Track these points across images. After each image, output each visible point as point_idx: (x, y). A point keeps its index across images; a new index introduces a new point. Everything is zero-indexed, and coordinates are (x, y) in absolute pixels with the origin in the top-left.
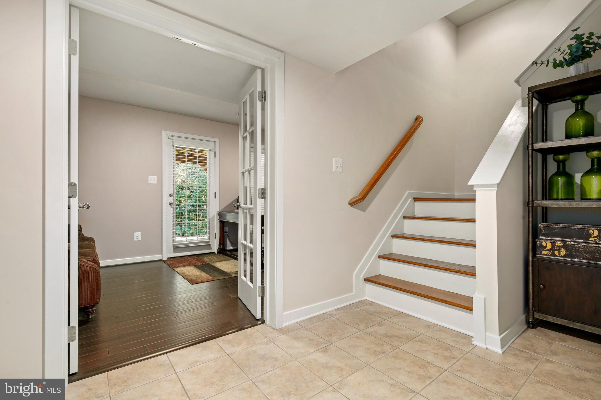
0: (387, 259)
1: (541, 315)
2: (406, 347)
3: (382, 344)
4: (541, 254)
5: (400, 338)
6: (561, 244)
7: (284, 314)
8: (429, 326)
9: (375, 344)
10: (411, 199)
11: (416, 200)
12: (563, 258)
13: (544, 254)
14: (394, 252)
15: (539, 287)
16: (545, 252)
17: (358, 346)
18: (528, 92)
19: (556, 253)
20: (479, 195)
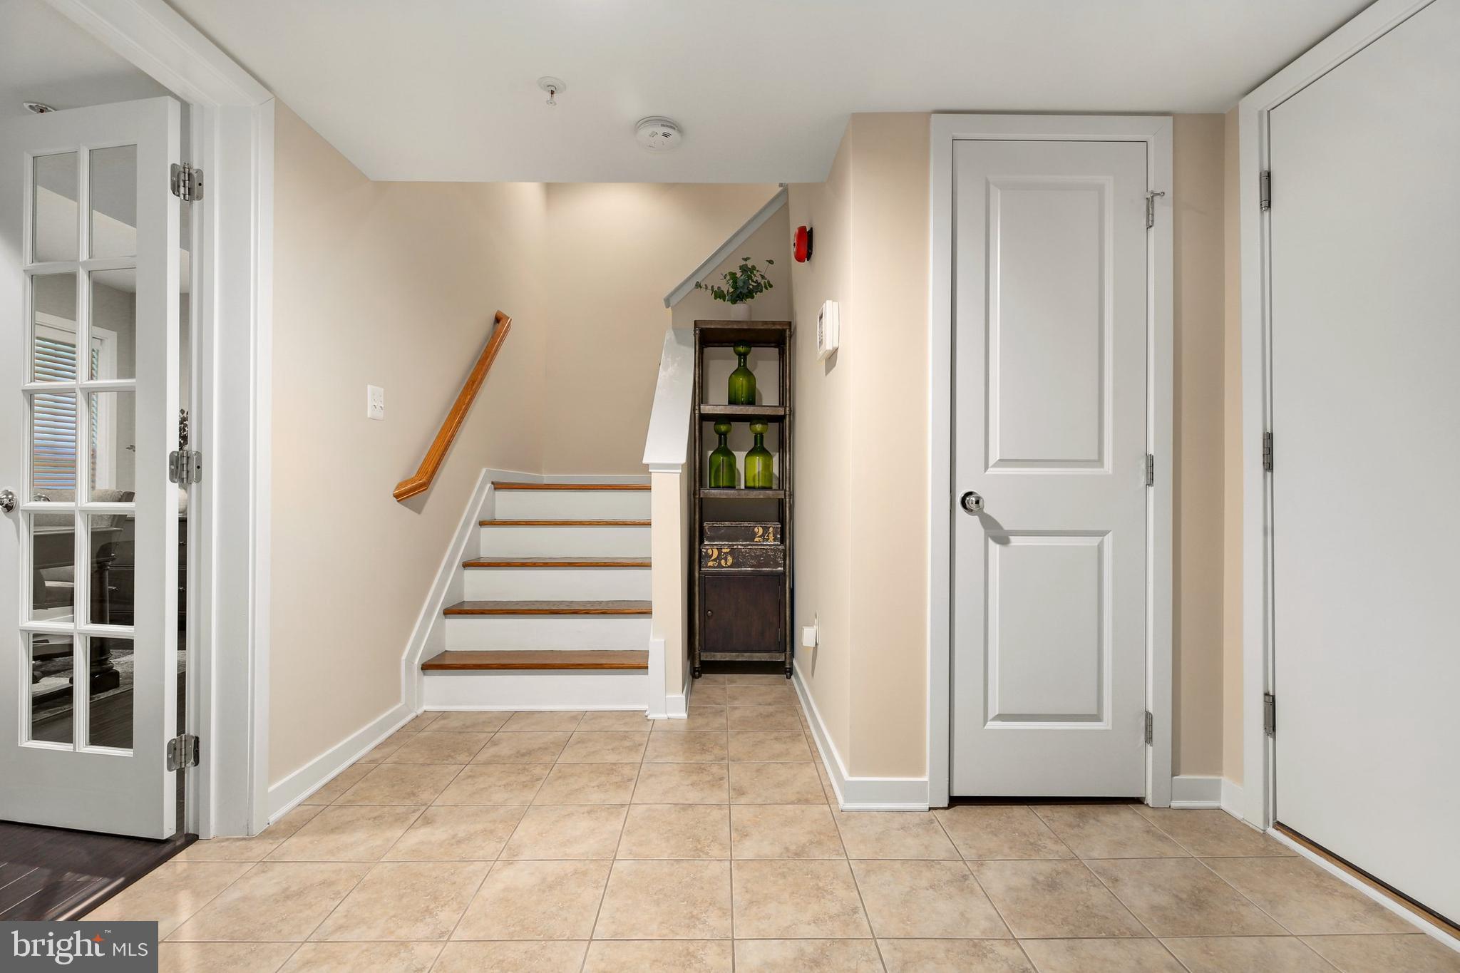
0: (459, 613)
1: (708, 654)
2: (566, 757)
3: (525, 769)
4: (707, 567)
5: (546, 749)
6: (728, 550)
7: (271, 789)
8: (577, 717)
9: (513, 773)
10: (489, 485)
11: (498, 486)
12: (729, 569)
13: (710, 567)
14: (466, 599)
15: (706, 612)
16: (710, 564)
17: (486, 788)
18: (695, 328)
19: (723, 562)
20: (657, 479)
